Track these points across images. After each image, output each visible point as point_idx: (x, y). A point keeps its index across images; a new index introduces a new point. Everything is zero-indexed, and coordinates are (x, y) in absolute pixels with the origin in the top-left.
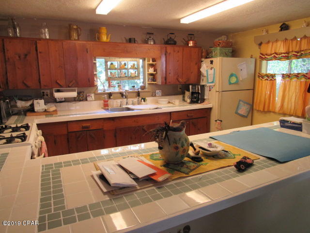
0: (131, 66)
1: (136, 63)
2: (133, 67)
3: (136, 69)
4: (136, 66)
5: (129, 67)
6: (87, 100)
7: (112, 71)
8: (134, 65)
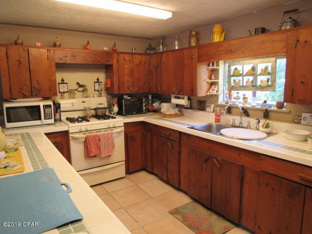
0: (262, 70)
1: (269, 65)
2: (265, 72)
3: (269, 74)
4: (269, 70)
5: (259, 72)
6: (205, 111)
7: (235, 78)
8: (266, 68)
